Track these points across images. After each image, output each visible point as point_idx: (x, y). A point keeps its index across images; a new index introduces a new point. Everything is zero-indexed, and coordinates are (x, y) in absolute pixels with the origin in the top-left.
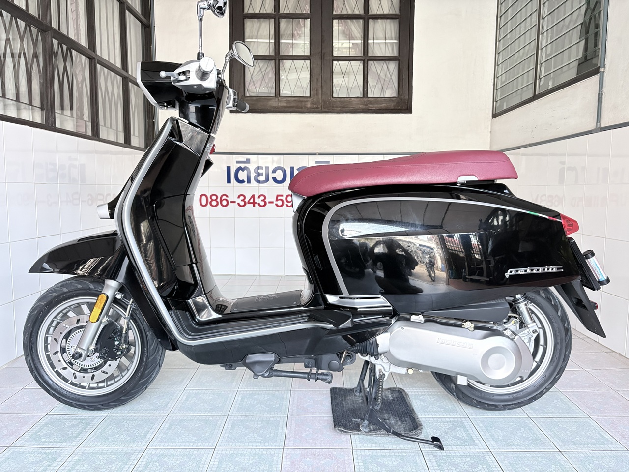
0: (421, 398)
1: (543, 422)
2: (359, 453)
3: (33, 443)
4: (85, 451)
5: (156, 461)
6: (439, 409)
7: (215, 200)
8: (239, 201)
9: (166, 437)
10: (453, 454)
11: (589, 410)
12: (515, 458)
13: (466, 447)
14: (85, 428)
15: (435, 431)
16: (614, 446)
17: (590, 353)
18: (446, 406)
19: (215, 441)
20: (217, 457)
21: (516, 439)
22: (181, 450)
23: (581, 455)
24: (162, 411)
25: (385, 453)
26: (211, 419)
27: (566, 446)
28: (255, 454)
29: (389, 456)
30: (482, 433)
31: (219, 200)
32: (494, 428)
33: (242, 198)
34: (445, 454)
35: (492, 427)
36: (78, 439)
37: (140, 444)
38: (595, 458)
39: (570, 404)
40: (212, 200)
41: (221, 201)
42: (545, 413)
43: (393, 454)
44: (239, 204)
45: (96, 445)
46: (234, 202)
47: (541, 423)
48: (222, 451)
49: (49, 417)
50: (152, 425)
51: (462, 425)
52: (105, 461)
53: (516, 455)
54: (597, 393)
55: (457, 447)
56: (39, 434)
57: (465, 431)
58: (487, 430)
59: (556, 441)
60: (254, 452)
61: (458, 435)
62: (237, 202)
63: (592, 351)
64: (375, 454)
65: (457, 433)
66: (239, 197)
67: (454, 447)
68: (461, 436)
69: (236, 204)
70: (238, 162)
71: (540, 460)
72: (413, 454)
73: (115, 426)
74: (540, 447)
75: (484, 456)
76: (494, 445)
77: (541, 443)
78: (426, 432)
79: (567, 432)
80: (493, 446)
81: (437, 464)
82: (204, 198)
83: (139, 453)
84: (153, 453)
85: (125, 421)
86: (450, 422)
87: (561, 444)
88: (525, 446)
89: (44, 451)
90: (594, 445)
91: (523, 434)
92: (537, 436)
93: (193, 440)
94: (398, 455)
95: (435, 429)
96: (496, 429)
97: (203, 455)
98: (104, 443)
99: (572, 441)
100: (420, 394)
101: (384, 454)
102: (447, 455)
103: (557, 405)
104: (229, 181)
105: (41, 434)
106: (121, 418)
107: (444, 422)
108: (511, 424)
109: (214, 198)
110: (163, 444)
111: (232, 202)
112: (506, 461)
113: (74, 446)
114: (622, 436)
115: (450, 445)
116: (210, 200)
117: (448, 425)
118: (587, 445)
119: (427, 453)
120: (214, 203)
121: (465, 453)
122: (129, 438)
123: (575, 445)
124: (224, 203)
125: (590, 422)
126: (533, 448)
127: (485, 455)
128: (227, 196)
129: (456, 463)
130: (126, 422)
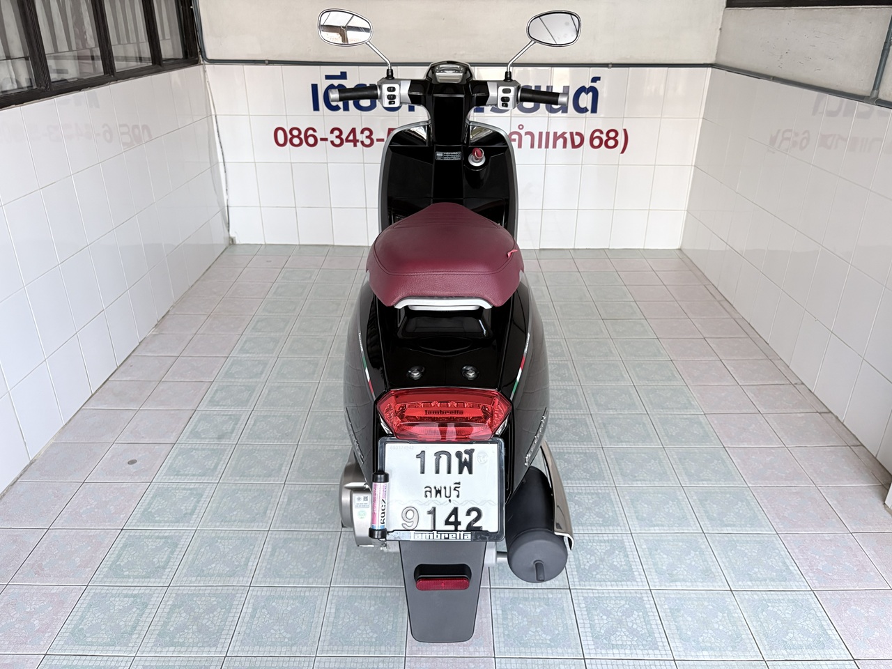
0: (576, 498)
1: (719, 542)
2: (498, 595)
3: (116, 580)
4: (179, 592)
5: (263, 608)
6: (597, 518)
7: (298, 137)
8: (332, 137)
9: (270, 568)
10: (606, 595)
11: (778, 520)
12: (677, 601)
13: (623, 583)
14: (172, 553)
15: (589, 556)
16: (797, 583)
17: (799, 415)
18: (606, 513)
19: (328, 575)
20: (334, 601)
21: (682, 569)
22: (290, 589)
23: (756, 597)
24: (261, 524)
25: (528, 594)
26: (321, 537)
27: (740, 583)
28: (377, 597)
29: (533, 599)
30: (645, 559)
31: (302, 136)
32: (659, 551)
33: (337, 133)
34: (597, 595)
35: (656, 550)
36: (167, 570)
37: (241, 579)
38: (770, 602)
39: (756, 509)
40: (294, 136)
41: (306, 137)
42: (723, 526)
43: (537, 595)
44: (332, 142)
45: (191, 582)
46: (326, 139)
47: (716, 543)
48: (338, 592)
49: (126, 534)
50: (252, 547)
51: (623, 548)
52: (205, 608)
53: (679, 596)
54: (794, 490)
55: (613, 583)
56: (118, 563)
57: (625, 556)
58: (650, 554)
59: (729, 573)
60: (375, 594)
61: (615, 563)
62: (329, 140)
63: (802, 410)
64: (516, 595)
65: (615, 560)
66: (332, 132)
67: (609, 583)
68: (618, 566)
69: (329, 143)
70: (328, 77)
71: (706, 604)
72: (560, 596)
73: (208, 548)
74: (709, 583)
75: (641, 598)
76: (655, 581)
77: (711, 577)
78: (578, 558)
79: (745, 559)
80: (655, 583)
81: (587, 610)
82: (280, 133)
83: (242, 593)
84: (259, 593)
85: (219, 541)
86: (608, 541)
87: (734, 579)
88: (691, 582)
89: (130, 592)
90: (774, 580)
91: (691, 562)
92: (708, 564)
93: (303, 574)
94: (542, 597)
95: (590, 554)
96: (662, 554)
97: (317, 597)
98: (199, 578)
99: (749, 574)
100: (576, 491)
101: (527, 596)
102: (599, 597)
103: (741, 512)
104: (316, 108)
105: (122, 564)
106: (213, 535)
107: (601, 541)
108: (681, 544)
109: (295, 133)
110: (268, 580)
111: (322, 139)
112: (666, 606)
113: (164, 583)
114: (809, 567)
115: (604, 581)
116: (289, 136)
117: (606, 546)
118: (766, 580)
119: (577, 593)
120: (296, 141)
121: (620, 593)
122: (228, 569)
123: (751, 581)
124: (311, 140)
125: (776, 542)
126: (701, 584)
127: (643, 595)
128: (314, 131)
129: (609, 609)
130: (221, 542)
